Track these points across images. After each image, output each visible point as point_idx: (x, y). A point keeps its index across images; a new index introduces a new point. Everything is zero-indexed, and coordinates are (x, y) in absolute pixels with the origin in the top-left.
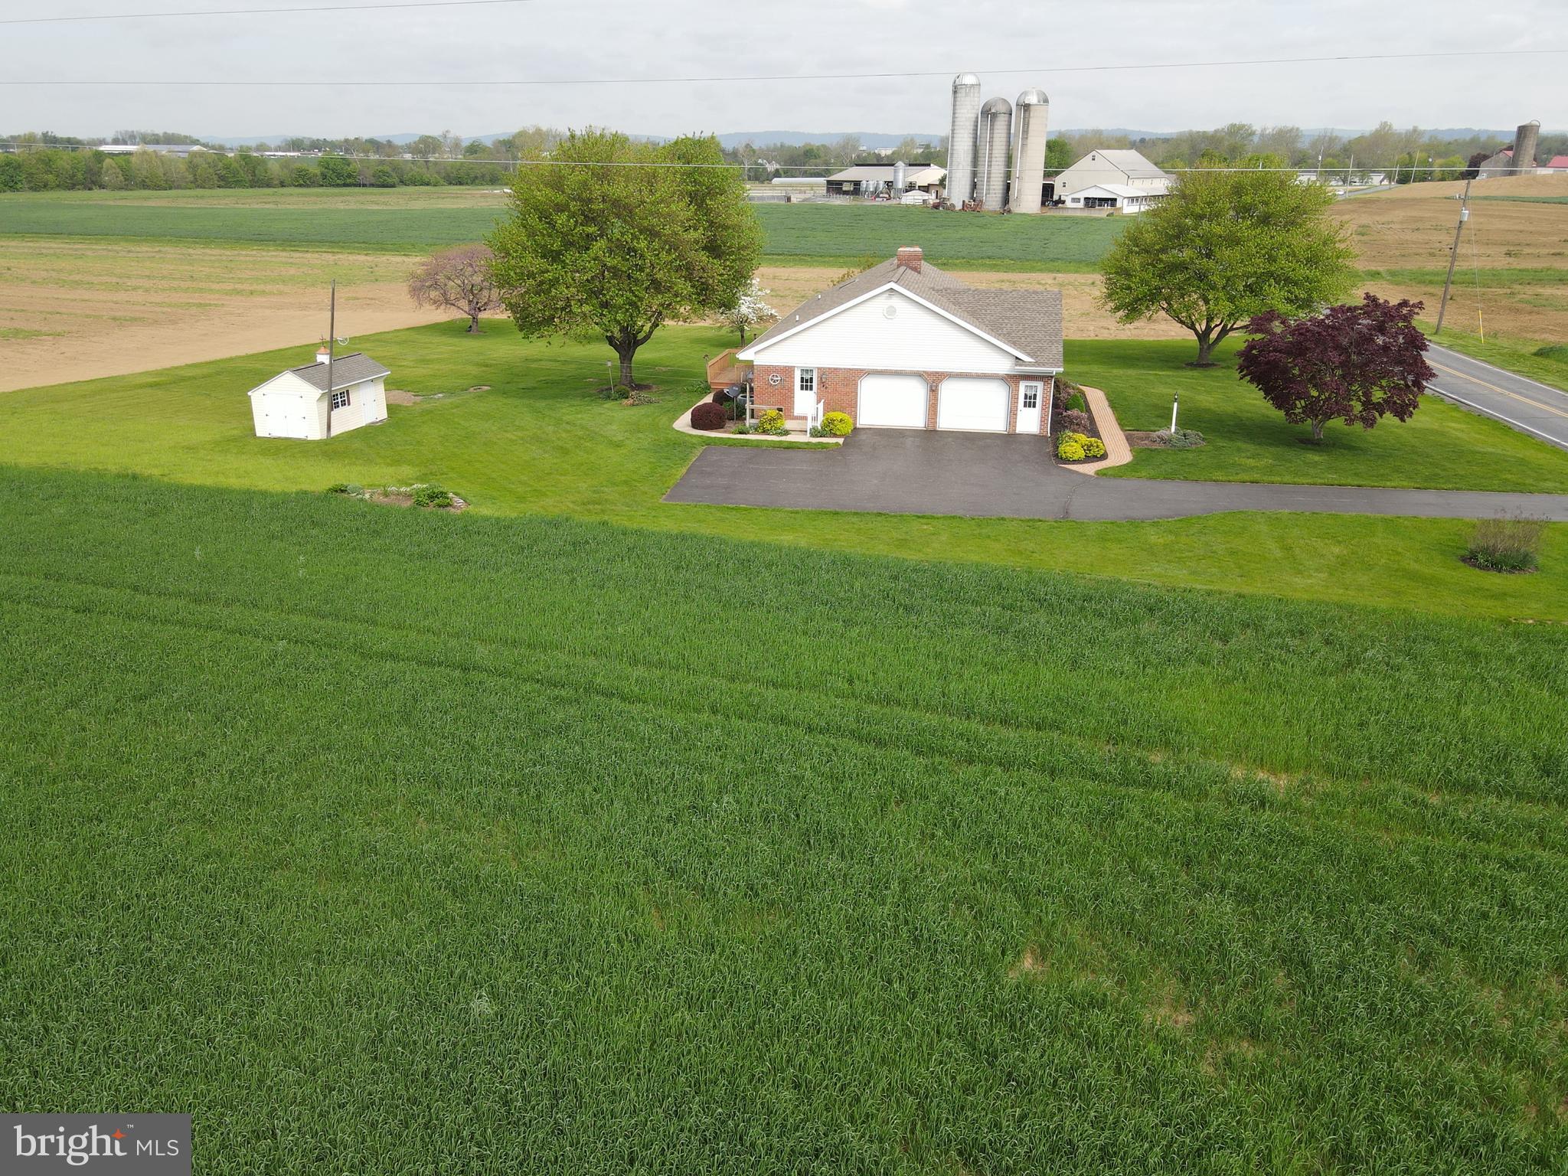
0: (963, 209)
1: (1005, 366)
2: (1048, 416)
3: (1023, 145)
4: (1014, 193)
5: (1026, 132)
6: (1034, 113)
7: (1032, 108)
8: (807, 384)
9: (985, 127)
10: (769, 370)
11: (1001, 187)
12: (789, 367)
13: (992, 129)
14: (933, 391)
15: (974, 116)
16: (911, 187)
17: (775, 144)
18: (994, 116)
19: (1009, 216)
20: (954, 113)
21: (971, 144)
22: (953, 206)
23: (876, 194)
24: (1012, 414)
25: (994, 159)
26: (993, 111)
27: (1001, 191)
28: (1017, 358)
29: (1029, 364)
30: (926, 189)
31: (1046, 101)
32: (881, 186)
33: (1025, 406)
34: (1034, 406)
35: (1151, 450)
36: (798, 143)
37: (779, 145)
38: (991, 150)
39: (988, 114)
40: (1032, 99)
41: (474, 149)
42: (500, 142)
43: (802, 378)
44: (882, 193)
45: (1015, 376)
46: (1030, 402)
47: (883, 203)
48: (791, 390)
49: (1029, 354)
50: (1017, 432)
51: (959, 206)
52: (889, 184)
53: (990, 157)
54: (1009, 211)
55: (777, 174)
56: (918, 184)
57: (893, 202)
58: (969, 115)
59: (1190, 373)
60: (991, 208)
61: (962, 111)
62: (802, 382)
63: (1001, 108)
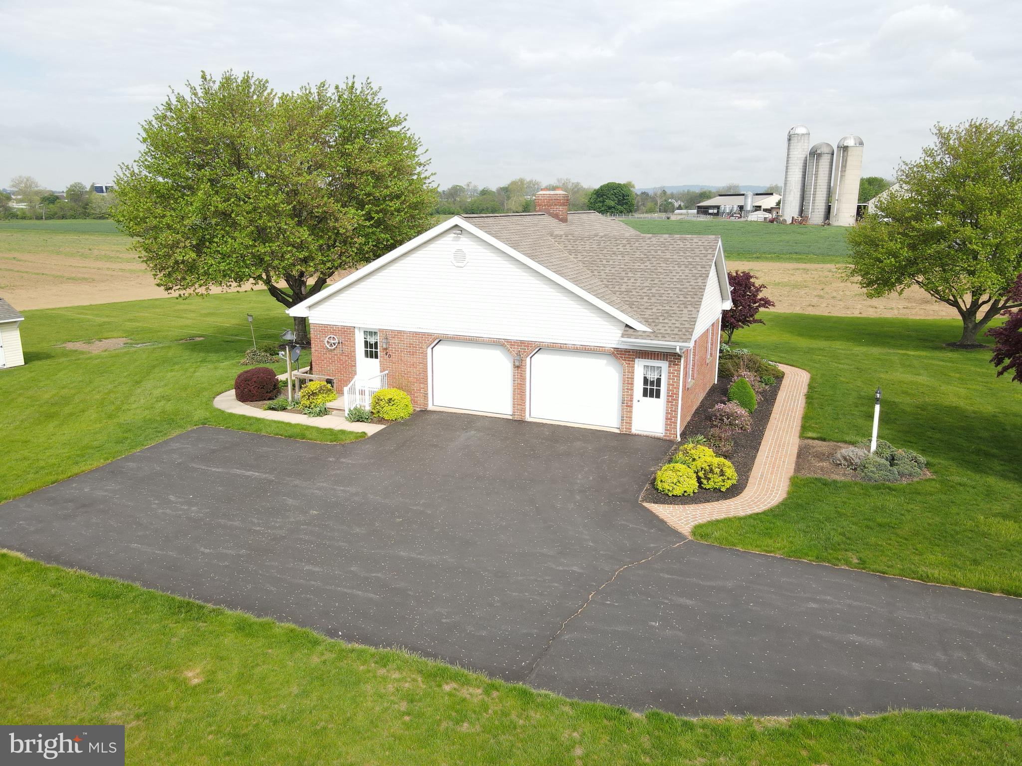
0: (792, 223)
1: (613, 338)
2: (676, 411)
3: (842, 176)
4: (834, 211)
5: (844, 166)
6: (850, 152)
7: (849, 149)
8: (371, 351)
9: (811, 164)
10: (326, 329)
11: (824, 207)
12: (349, 328)
13: (817, 165)
14: (519, 367)
15: (805, 156)
16: (758, 208)
17: (684, 191)
18: (819, 155)
19: (828, 227)
20: (788, 155)
21: (801, 176)
22: (785, 221)
23: (731, 214)
24: (627, 404)
25: (818, 187)
26: (818, 152)
27: (824, 210)
28: (627, 326)
29: (644, 335)
30: (768, 211)
31: (861, 143)
32: (735, 209)
33: (645, 395)
34: (658, 396)
35: (826, 484)
36: (697, 191)
37: (686, 191)
38: (816, 180)
39: (815, 154)
40: (850, 142)
41: (484, 192)
42: (501, 188)
43: (366, 342)
44: (735, 213)
45: (627, 351)
46: (652, 390)
47: (735, 220)
48: (352, 356)
49: (647, 322)
50: (634, 431)
51: (789, 221)
52: (741, 208)
53: (815, 186)
54: (829, 224)
55: (680, 208)
56: (763, 207)
57: (742, 219)
58: (801, 156)
59: (950, 355)
60: (815, 222)
61: (794, 153)
62: (366, 346)
63: (825, 150)
